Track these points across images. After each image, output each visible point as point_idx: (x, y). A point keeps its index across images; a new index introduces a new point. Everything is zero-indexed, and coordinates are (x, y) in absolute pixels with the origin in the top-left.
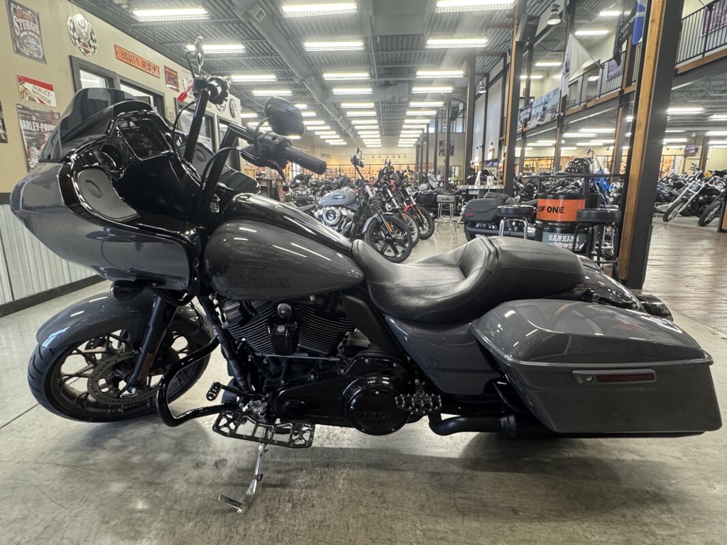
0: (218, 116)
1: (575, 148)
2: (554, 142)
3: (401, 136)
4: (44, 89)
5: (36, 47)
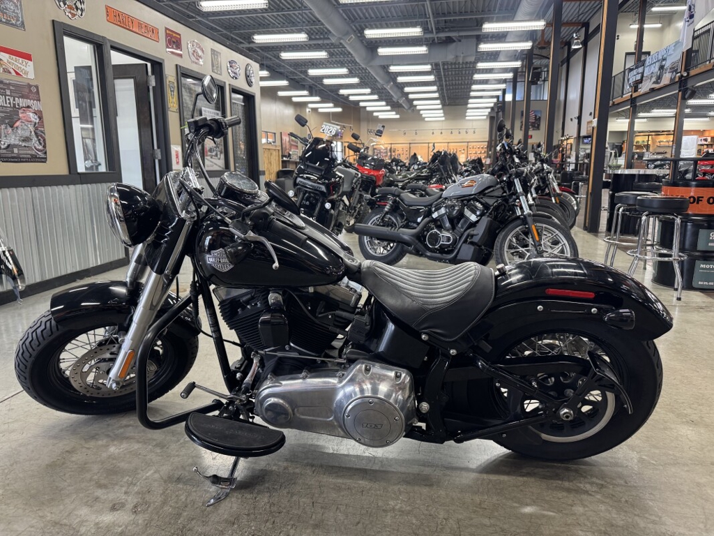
0: (230, 85)
1: (707, 119)
2: (672, 112)
3: (469, 106)
4: (21, 59)
5: (14, 12)
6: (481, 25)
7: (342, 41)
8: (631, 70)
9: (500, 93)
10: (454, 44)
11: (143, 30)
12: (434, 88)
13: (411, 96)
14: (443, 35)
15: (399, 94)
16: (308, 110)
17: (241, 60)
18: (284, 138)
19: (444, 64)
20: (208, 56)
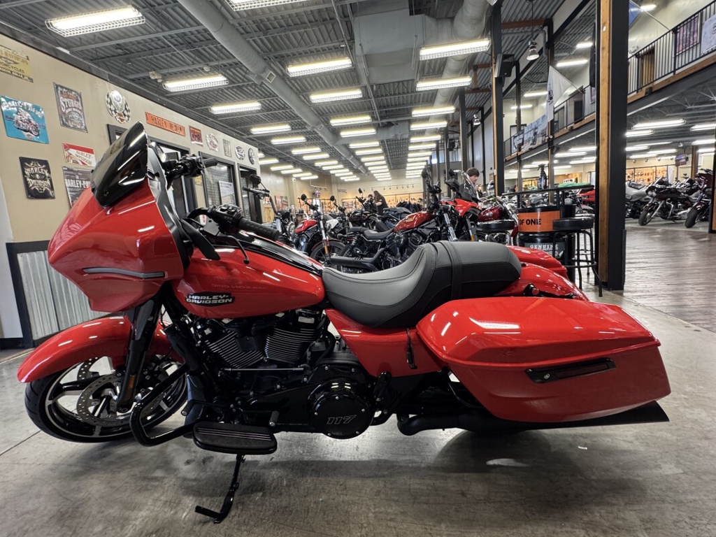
0: (238, 163)
3: (408, 168)
4: (85, 153)
5: (79, 119)
6: (411, 113)
7: (315, 130)
8: (515, 137)
9: (428, 158)
10: (393, 127)
11: (174, 128)
12: (383, 157)
13: (366, 164)
14: (385, 121)
15: (357, 163)
16: (293, 179)
17: (245, 146)
18: (277, 200)
19: (388, 141)
20: (221, 145)
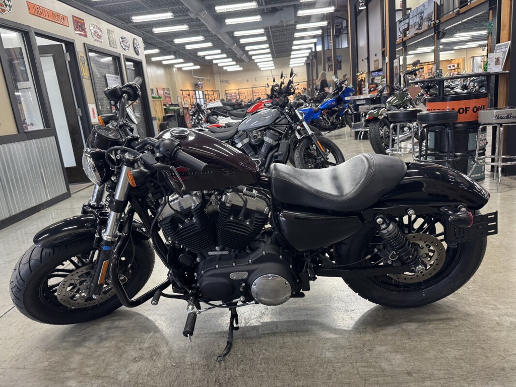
0: (123, 55)
1: (453, 52)
2: (433, 48)
3: (292, 56)
7: (198, 16)
8: (400, 21)
9: (312, 46)
10: (278, 13)
11: (57, 18)
12: (267, 46)
13: (250, 53)
14: (270, 6)
15: (241, 52)
16: (174, 69)
17: (129, 36)
19: (271, 28)
20: (105, 36)
